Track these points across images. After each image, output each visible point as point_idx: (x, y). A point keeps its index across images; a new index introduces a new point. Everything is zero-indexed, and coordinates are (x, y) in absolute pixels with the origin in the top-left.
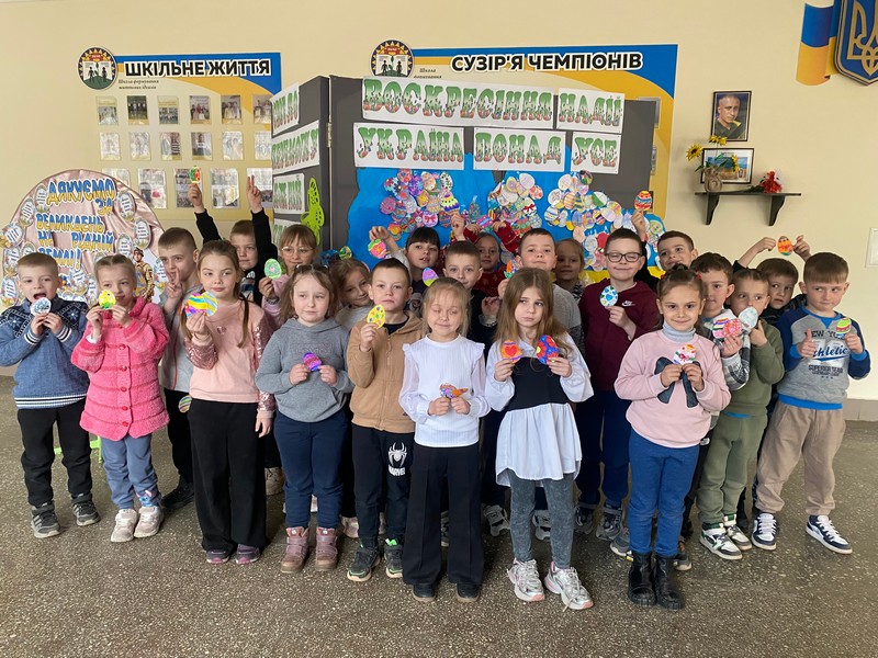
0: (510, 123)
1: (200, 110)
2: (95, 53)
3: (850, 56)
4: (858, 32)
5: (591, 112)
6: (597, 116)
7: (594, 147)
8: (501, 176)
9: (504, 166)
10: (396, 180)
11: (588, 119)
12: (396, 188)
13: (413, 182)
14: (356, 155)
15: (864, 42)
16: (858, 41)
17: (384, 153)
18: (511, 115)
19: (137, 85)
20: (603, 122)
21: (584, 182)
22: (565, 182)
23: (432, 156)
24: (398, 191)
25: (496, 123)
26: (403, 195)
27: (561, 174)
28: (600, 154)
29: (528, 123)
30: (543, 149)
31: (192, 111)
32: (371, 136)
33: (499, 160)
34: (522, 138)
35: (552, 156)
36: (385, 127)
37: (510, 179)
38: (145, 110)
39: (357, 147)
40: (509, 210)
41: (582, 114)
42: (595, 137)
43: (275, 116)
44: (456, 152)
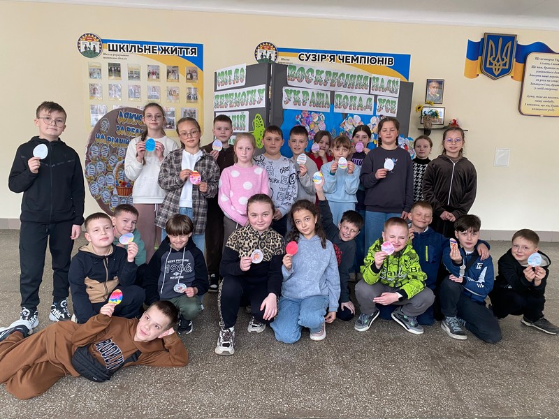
0: (350, 90)
1: (153, 73)
2: (89, 37)
4: (491, 55)
5: (385, 87)
6: (388, 89)
8: (345, 116)
9: (347, 111)
10: (300, 116)
11: (384, 90)
12: (300, 120)
13: (308, 117)
14: (283, 103)
15: (494, 59)
16: (491, 59)
17: (296, 102)
18: (351, 86)
19: (115, 57)
20: (390, 91)
22: (374, 119)
23: (317, 105)
25: (345, 89)
27: (372, 116)
29: (358, 91)
30: (364, 104)
31: (149, 74)
32: (291, 93)
33: (345, 108)
34: (355, 97)
35: (368, 107)
36: (297, 89)
37: (350, 118)
38: (120, 71)
39: (284, 99)
40: (349, 133)
41: (382, 87)
42: (387, 99)
43: (219, 79)
44: (327, 103)
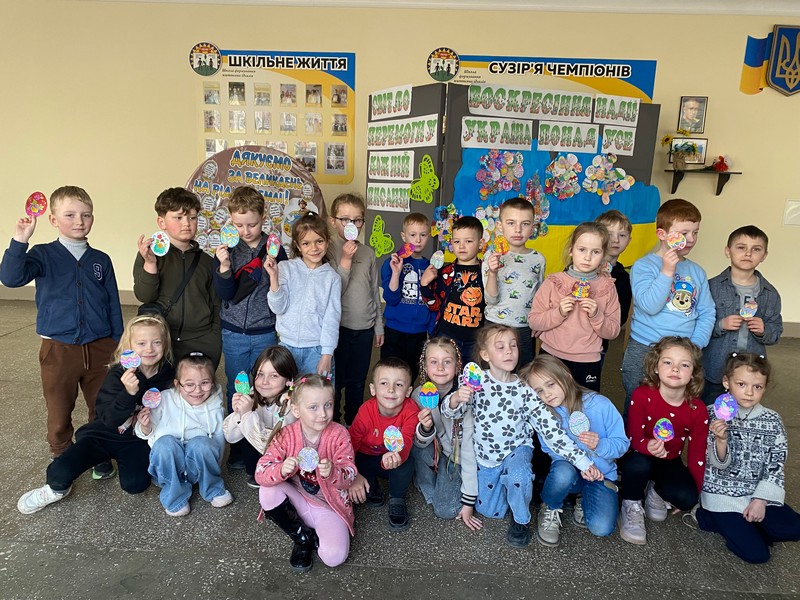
0: (563, 118)
1: (288, 95)
2: (204, 47)
3: (778, 75)
4: (784, 58)
5: (617, 112)
6: (620, 114)
7: (617, 136)
8: (555, 155)
9: (558, 148)
10: (487, 157)
11: (614, 117)
12: (487, 162)
13: (498, 158)
14: (462, 139)
15: (788, 65)
16: (783, 64)
17: (482, 138)
18: (565, 112)
19: (237, 73)
20: (624, 118)
21: (610, 161)
22: (597, 161)
23: (512, 141)
24: (488, 165)
25: (554, 117)
26: (492, 168)
27: (595, 155)
28: (621, 141)
29: (575, 118)
30: (584, 137)
31: (282, 96)
32: (473, 126)
33: (555, 144)
34: (570, 129)
35: (590, 142)
36: (483, 119)
37: (562, 157)
38: (244, 93)
39: (463, 134)
40: (559, 180)
41: (611, 112)
42: (618, 129)
43: (375, 106)
44: (527, 137)
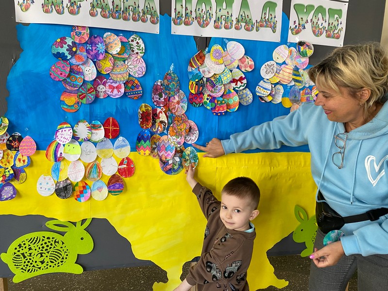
7: (315, 15)
8: (204, 43)
9: (209, 32)
10: (69, 41)
12: (70, 49)
14: (17, 8)
17: (51, 5)
21: (304, 55)
22: (281, 53)
23: (116, 13)
24: (73, 54)
26: (80, 58)
27: (276, 45)
28: (322, 23)
33: (203, 24)
35: (266, 23)
37: (216, 47)
40: (212, 82)
44: (149, 11)
